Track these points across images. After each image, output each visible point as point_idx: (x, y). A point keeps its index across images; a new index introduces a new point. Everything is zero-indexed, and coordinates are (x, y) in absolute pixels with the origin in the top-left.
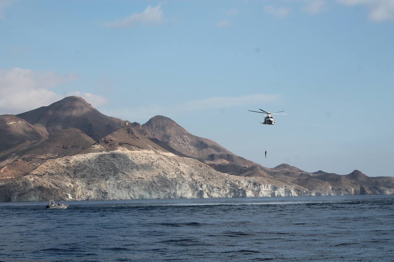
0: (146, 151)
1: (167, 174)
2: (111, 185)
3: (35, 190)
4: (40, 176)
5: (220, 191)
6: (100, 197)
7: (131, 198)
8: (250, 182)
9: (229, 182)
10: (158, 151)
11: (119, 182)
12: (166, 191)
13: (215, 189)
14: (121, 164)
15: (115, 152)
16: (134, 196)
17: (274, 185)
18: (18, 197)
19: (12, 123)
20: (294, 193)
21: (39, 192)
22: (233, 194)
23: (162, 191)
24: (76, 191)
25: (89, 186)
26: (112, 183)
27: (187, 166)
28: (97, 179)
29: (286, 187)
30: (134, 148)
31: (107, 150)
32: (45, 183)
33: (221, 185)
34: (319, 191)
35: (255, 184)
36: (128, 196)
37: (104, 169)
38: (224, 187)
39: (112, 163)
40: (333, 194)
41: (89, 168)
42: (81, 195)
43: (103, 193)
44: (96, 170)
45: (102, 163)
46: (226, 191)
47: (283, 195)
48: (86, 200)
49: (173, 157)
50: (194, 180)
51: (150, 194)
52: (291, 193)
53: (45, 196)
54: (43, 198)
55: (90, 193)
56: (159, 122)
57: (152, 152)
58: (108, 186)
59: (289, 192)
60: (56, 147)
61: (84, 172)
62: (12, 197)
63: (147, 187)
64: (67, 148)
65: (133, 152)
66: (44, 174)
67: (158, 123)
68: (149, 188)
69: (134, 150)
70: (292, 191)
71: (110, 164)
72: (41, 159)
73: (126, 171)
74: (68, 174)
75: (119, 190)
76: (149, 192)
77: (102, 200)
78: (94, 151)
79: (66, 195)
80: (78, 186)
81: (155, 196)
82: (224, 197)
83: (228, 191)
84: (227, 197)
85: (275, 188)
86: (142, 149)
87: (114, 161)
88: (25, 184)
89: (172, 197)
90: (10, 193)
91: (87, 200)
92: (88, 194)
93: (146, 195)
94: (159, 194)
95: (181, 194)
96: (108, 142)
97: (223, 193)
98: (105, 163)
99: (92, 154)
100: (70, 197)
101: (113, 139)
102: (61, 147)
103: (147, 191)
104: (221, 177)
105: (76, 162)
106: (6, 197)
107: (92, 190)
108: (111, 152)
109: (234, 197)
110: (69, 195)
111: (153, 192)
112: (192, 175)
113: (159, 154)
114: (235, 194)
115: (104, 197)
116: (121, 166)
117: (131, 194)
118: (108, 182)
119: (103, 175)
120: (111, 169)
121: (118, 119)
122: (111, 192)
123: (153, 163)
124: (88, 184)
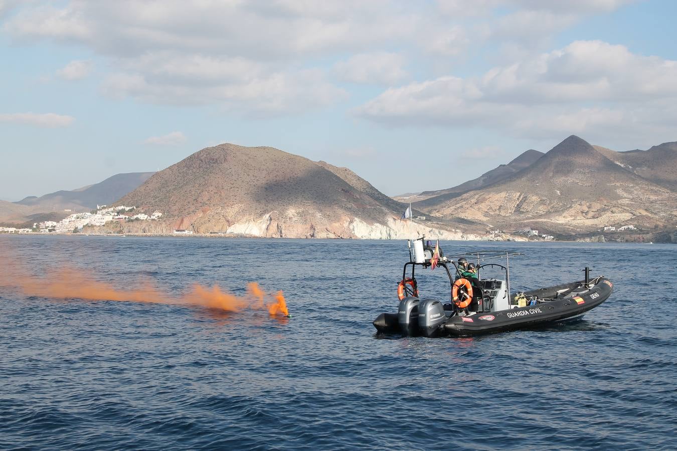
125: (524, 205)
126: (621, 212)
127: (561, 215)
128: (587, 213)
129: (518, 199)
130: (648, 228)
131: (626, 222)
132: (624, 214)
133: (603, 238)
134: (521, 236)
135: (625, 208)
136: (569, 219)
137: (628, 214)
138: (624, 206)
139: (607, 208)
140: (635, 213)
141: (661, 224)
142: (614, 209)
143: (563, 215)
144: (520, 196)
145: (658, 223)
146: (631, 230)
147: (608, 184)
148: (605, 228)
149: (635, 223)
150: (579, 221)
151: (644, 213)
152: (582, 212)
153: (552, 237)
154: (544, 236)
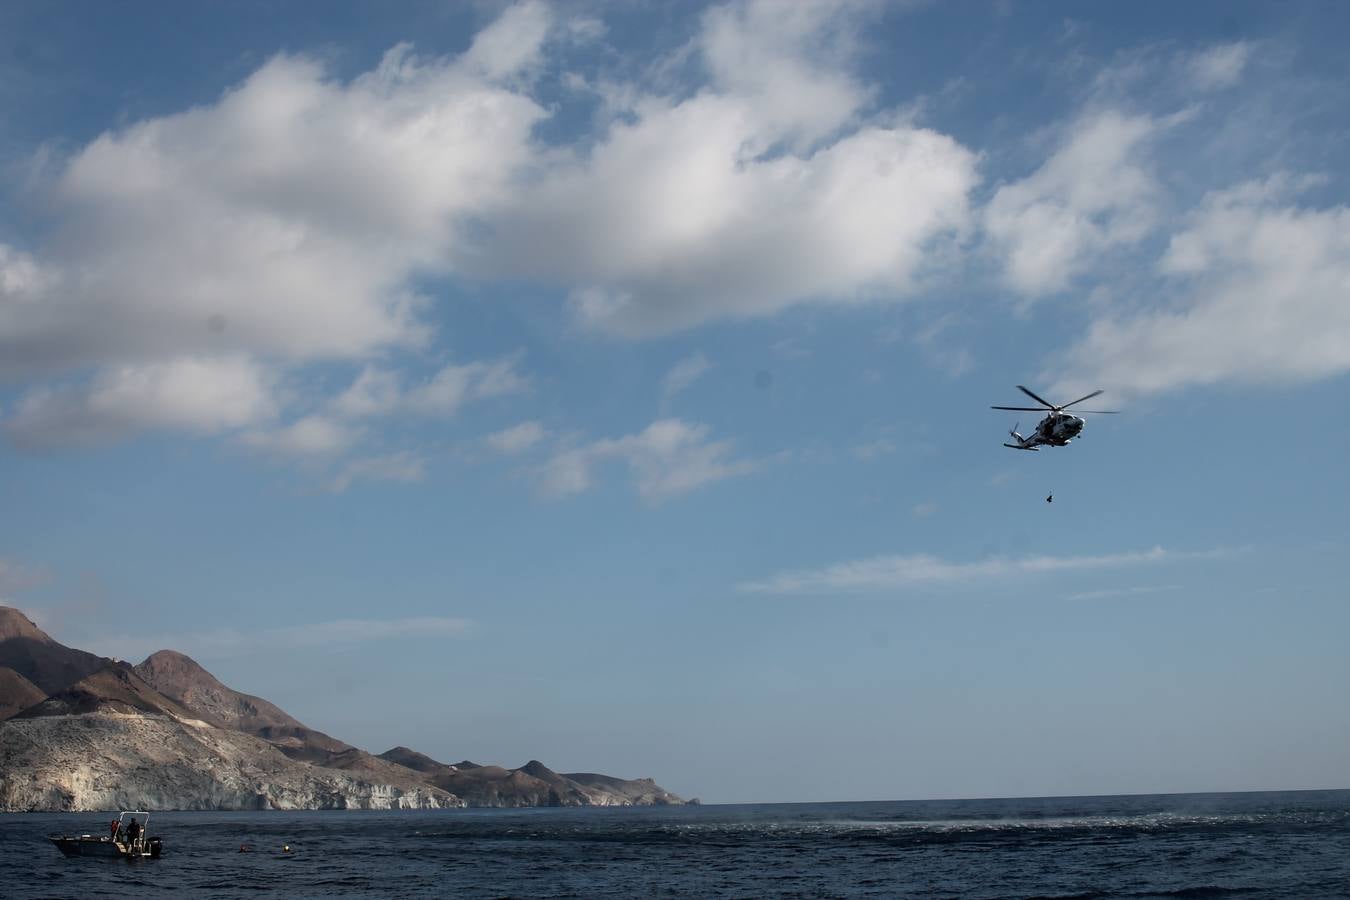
0: (152, 716)
1: (193, 762)
2: (81, 782)
5: (295, 796)
6: (58, 806)
7: (121, 808)
8: (351, 780)
9: (312, 780)
10: (176, 717)
11: (97, 775)
12: (191, 795)
13: (285, 793)
15: (92, 715)
17: (397, 786)
20: (434, 803)
22: (320, 803)
23: (184, 796)
26: (83, 777)
27: (233, 748)
28: (52, 769)
29: (419, 790)
30: (129, 709)
31: (76, 712)
33: (297, 786)
34: (474, 800)
35: (361, 784)
36: (114, 804)
37: (69, 748)
38: (302, 789)
39: (85, 738)
40: (500, 805)
41: (37, 745)
42: (18, 802)
43: (63, 798)
44: (52, 750)
45: (65, 736)
46: (307, 797)
47: (413, 805)
48: (29, 811)
49: (204, 728)
50: (244, 774)
51: (160, 800)
52: (430, 802)
55: (38, 797)
56: (167, 663)
57: (164, 717)
58: (75, 784)
59: (426, 800)
61: (28, 754)
63: (154, 786)
65: (127, 716)
67: (165, 665)
68: (158, 789)
69: (129, 713)
70: (432, 799)
71: (81, 739)
73: (112, 754)
75: (96, 792)
76: (157, 796)
77: (62, 812)
78: (51, 713)
80: (13, 782)
81: (167, 806)
82: (304, 808)
83: (311, 797)
84: (308, 809)
85: (399, 793)
91: (31, 811)
92: (34, 799)
93: (151, 804)
94: (177, 801)
97: (301, 800)
98: (71, 737)
99: (44, 718)
101: (90, 689)
103: (154, 794)
104: (298, 770)
105: (12, 734)
107: (41, 790)
108: (82, 715)
109: (323, 809)
111: (165, 798)
112: (241, 764)
113: (177, 722)
114: (325, 804)
115: (65, 807)
117: (120, 800)
118: (75, 775)
119: (65, 761)
120: (82, 749)
121: (87, 654)
122: (80, 797)
124: (35, 779)
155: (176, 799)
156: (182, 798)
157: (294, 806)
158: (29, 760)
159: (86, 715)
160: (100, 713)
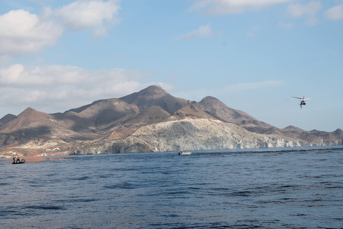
0: (203, 119)
1: (217, 134)
2: (182, 142)
3: (135, 146)
4: (138, 136)
5: (251, 144)
6: (175, 150)
7: (195, 149)
8: (270, 138)
9: (256, 138)
10: (211, 119)
11: (187, 139)
12: (216, 145)
13: (247, 143)
14: (188, 128)
15: (184, 120)
16: (197, 148)
17: (286, 139)
18: (124, 150)
19: (116, 103)
20: (299, 145)
21: (138, 147)
22: (259, 146)
23: (214, 145)
24: (160, 146)
25: (168, 142)
26: (182, 140)
27: (229, 129)
28: (173, 138)
29: (293, 141)
30: (195, 117)
31: (179, 119)
32: (140, 141)
33: (252, 140)
34: (315, 143)
35: (273, 139)
36: (193, 148)
37: (177, 131)
38: (253, 142)
39: (182, 128)
40: (324, 145)
41: (167, 131)
42: (163, 148)
43: (177, 147)
44: (172, 132)
45: (176, 127)
46: (255, 144)
47: (292, 146)
49: (220, 123)
50: (234, 137)
51: (207, 147)
52: (297, 144)
53: (141, 149)
54: (140, 150)
55: (169, 147)
56: (209, 100)
57: (207, 120)
59: (296, 144)
60: (145, 118)
61: (165, 134)
62: (120, 150)
63: (204, 142)
64: (152, 119)
65: (195, 120)
66: (140, 135)
68: (206, 143)
69: (195, 119)
70: (298, 144)
71: (181, 128)
72: (136, 126)
73: (191, 132)
74: (155, 135)
75: (187, 145)
76: (206, 145)
77: (177, 151)
78: (171, 120)
79: (154, 148)
80: (161, 142)
81: (210, 148)
82: (254, 148)
83: (256, 144)
84: (255, 148)
85: (286, 142)
86: (201, 118)
87: (183, 126)
88: (128, 142)
89: (220, 149)
90: (119, 148)
91: (167, 151)
92: (168, 148)
93: (204, 147)
94: (212, 147)
95: (227, 146)
96: (179, 114)
97: (253, 145)
98: (178, 128)
99: (169, 122)
100: (157, 150)
101: (182, 112)
102: (149, 118)
104: (252, 135)
105: (160, 127)
106: (117, 150)
107: (170, 145)
108: (181, 120)
110: (156, 148)
111: (208, 146)
112: (233, 134)
113: (211, 121)
114: (261, 146)
115: (177, 149)
116: (187, 129)
117: (194, 147)
118: (180, 140)
119: (176, 135)
120: (182, 131)
121: (183, 99)
122: (182, 146)
123: (207, 127)
125: (8, 141)
126: (53, 142)
127: (25, 145)
128: (37, 143)
129: (5, 138)
130: (65, 148)
131: (55, 147)
132: (54, 143)
133: (46, 154)
134: (8, 155)
135: (55, 140)
136: (29, 146)
137: (56, 143)
138: (54, 139)
139: (46, 140)
140: (59, 142)
141: (71, 147)
142: (50, 141)
143: (27, 145)
144: (6, 137)
145: (70, 146)
146: (58, 150)
147: (47, 130)
148: (46, 150)
149: (60, 147)
150: (34, 147)
151: (63, 142)
152: (35, 143)
153: (23, 155)
154: (19, 155)
155: (212, 146)
156: (214, 146)
157: (251, 147)
158: (165, 135)
159: (182, 120)
160: (186, 119)
